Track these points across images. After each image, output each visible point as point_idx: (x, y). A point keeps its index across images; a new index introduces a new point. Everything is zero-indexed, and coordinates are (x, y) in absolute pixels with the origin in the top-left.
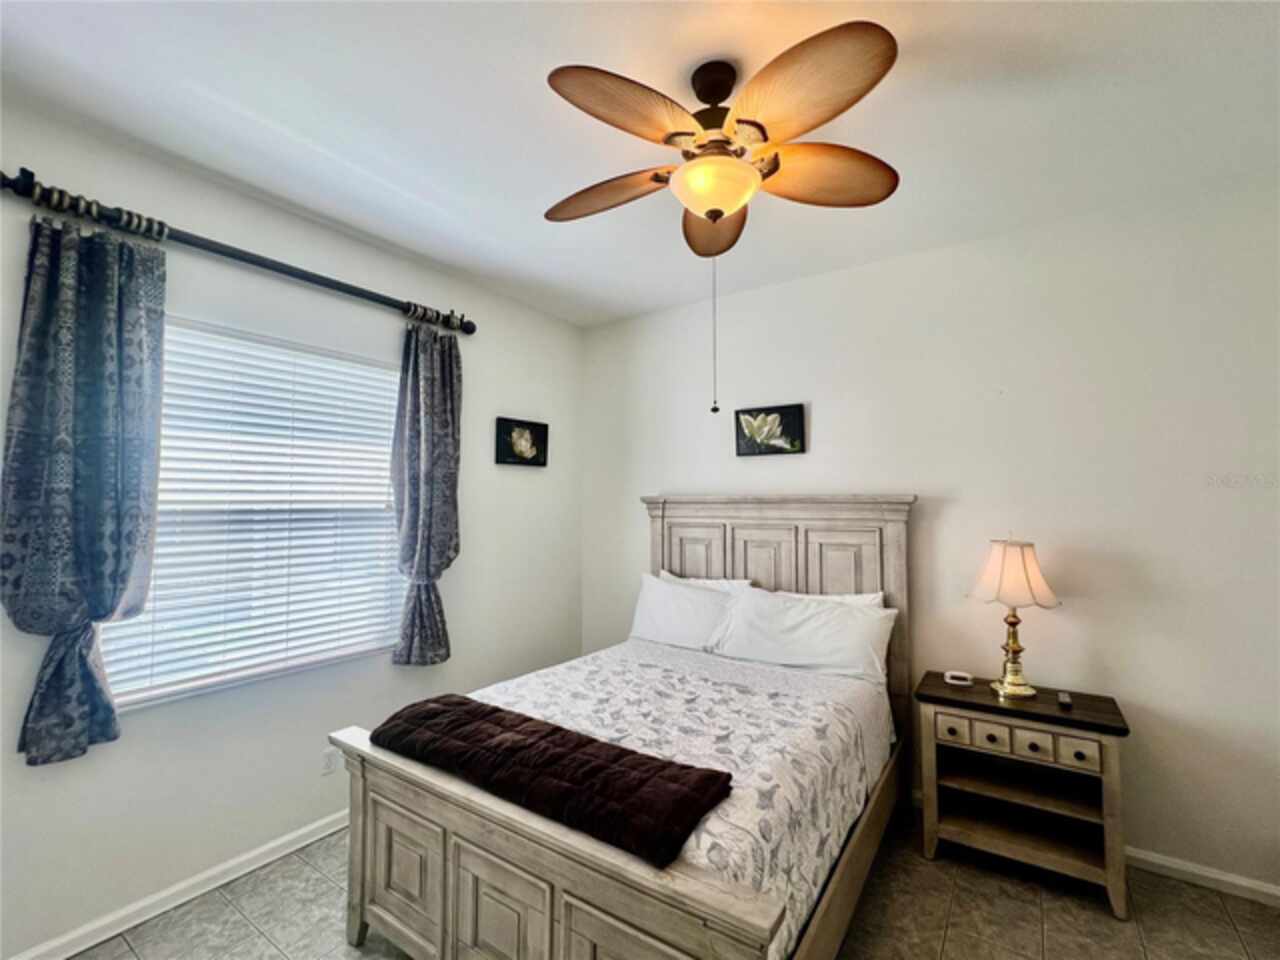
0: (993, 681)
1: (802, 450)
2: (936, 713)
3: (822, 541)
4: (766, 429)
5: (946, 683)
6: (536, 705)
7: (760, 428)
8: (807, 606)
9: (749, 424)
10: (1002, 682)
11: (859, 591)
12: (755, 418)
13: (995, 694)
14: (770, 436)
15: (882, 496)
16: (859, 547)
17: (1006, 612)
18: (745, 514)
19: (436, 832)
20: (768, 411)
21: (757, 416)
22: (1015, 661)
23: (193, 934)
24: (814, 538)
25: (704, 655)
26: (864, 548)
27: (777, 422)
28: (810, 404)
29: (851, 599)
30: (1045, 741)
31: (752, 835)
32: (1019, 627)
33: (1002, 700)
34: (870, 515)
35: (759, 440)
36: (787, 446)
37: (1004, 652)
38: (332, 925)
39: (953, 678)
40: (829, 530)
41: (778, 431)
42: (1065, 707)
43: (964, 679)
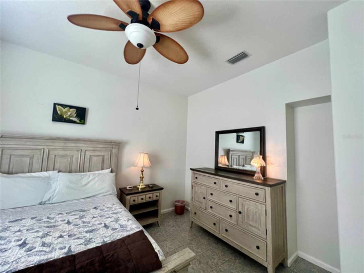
1: (84, 124)
2: (130, 198)
3: (91, 154)
4: (69, 113)
5: (127, 189)
7: (66, 112)
9: (60, 110)
10: (139, 185)
11: (102, 169)
12: (64, 108)
13: (138, 189)
14: (71, 116)
16: (104, 156)
17: (141, 169)
20: (71, 107)
21: (66, 108)
22: (142, 180)
24: (87, 153)
27: (75, 112)
28: (88, 109)
29: (101, 172)
30: (151, 195)
32: (144, 172)
33: (140, 190)
35: (65, 117)
36: (78, 121)
37: (140, 178)
39: (129, 188)
40: (94, 151)
41: (75, 115)
42: (152, 187)
43: (131, 187)
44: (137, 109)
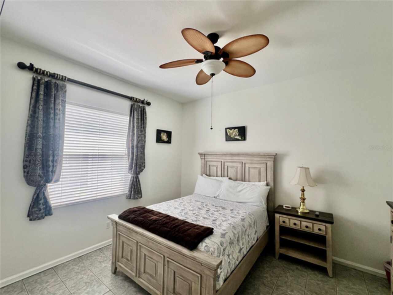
0: (297, 208)
1: (245, 139)
2: (279, 217)
3: (250, 166)
4: (234, 133)
5: (283, 208)
6: (164, 210)
7: (232, 133)
8: (244, 185)
9: (229, 132)
10: (299, 208)
11: (260, 181)
12: (231, 130)
13: (297, 212)
14: (235, 135)
15: (267, 154)
16: (260, 168)
17: (301, 188)
18: (227, 158)
19: (135, 242)
20: (235, 128)
21: (232, 129)
22: (303, 202)
23: (71, 268)
24: (247, 165)
25: (214, 199)
26: (262, 169)
27: (237, 131)
28: (247, 127)
29: (257, 183)
30: (310, 225)
31: (218, 244)
32: (305, 192)
33: (299, 213)
34: (263, 159)
35: (232, 137)
36: (240, 139)
37: (300, 200)
38: (107, 268)
39: (286, 207)
40: (251, 163)
41: (238, 134)
42: (317, 216)
43: (289, 207)
44: (212, 129)
